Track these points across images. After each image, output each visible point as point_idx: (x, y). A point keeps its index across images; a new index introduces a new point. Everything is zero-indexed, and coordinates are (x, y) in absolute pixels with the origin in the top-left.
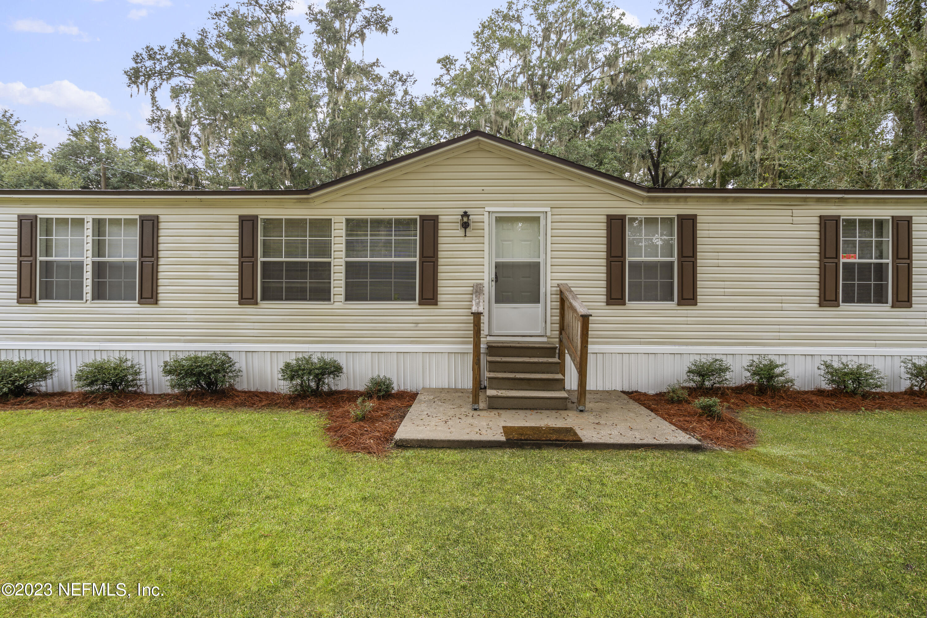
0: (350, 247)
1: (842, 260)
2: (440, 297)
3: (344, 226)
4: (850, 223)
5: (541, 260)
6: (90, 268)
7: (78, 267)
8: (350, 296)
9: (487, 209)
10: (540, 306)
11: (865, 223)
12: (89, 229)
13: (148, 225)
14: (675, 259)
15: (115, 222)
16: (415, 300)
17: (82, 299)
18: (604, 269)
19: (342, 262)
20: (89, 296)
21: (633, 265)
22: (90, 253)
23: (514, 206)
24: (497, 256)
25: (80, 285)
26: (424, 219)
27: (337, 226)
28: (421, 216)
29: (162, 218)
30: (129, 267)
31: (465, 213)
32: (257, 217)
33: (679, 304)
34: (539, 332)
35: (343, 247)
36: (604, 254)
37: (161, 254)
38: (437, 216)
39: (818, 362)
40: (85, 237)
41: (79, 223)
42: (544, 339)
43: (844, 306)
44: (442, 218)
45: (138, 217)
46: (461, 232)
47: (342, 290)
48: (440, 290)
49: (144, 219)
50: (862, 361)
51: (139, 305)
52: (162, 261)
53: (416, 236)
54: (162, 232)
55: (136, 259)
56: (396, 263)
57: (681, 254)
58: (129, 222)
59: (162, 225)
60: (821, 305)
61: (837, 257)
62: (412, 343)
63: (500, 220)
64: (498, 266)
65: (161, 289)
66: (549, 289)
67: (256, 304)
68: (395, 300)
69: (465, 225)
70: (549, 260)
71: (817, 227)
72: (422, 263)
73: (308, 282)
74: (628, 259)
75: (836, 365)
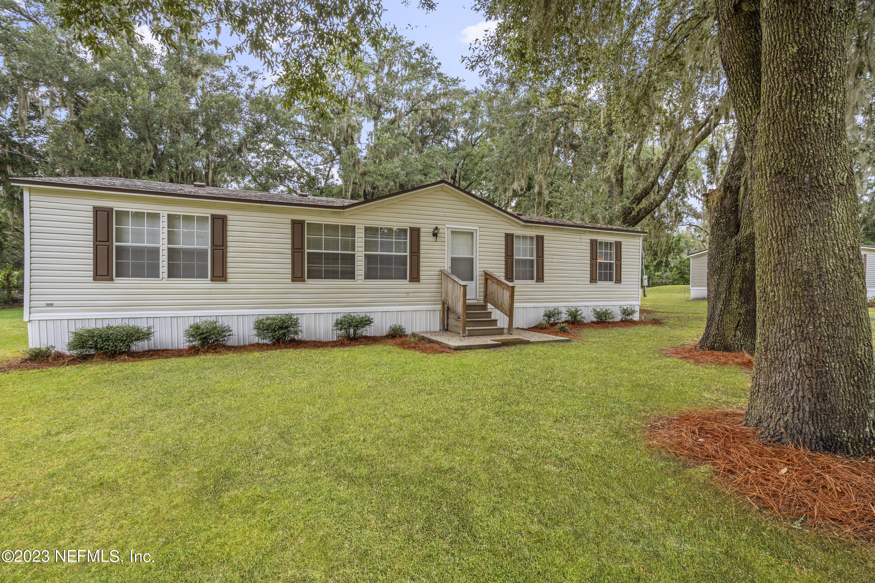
0: (368, 245)
1: (598, 261)
2: (421, 277)
3: (363, 231)
4: (601, 243)
5: (474, 257)
6: (166, 253)
7: (155, 252)
8: (368, 276)
9: (447, 226)
10: (474, 282)
11: (606, 244)
12: (164, 222)
13: (219, 222)
14: (534, 258)
15: (188, 218)
16: (406, 279)
17: (159, 277)
18: (504, 263)
19: (363, 254)
20: (166, 275)
21: (518, 261)
22: (166, 241)
23: (461, 225)
24: (453, 253)
25: (157, 266)
26: (412, 229)
27: (360, 231)
28: (410, 228)
29: (229, 217)
30: (202, 253)
31: (437, 228)
32: (304, 221)
33: (536, 282)
34: (473, 297)
35: (363, 244)
36: (504, 255)
37: (229, 244)
38: (420, 228)
39: (591, 309)
40: (161, 229)
41: (154, 217)
42: (476, 301)
43: (599, 283)
44: (422, 230)
45: (209, 216)
46: (433, 239)
47: (363, 273)
48: (421, 273)
49: (214, 217)
50: (607, 308)
51: (210, 282)
52: (229, 249)
53: (406, 239)
54: (229, 228)
55: (208, 246)
56: (396, 256)
57: (538, 256)
58: (202, 219)
59: (229, 223)
60: (591, 282)
61: (596, 259)
62: (405, 305)
63: (454, 233)
64: (453, 259)
65: (229, 270)
66: (478, 273)
67: (304, 281)
68: (395, 279)
69: (435, 235)
70: (478, 257)
71: (589, 245)
72: (411, 256)
73: (340, 267)
74: (515, 257)
75: (598, 310)
